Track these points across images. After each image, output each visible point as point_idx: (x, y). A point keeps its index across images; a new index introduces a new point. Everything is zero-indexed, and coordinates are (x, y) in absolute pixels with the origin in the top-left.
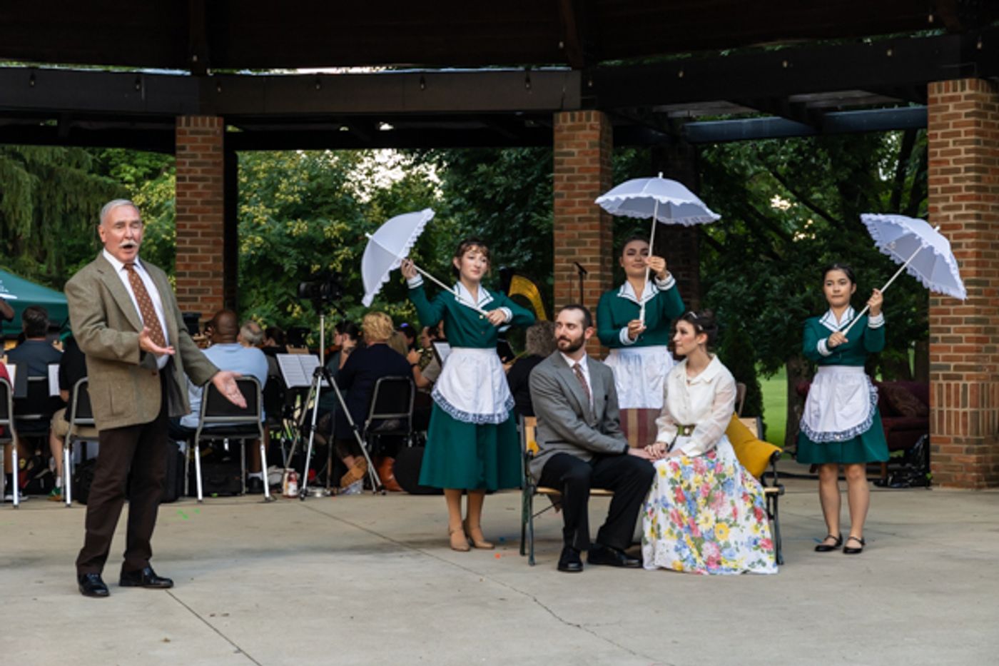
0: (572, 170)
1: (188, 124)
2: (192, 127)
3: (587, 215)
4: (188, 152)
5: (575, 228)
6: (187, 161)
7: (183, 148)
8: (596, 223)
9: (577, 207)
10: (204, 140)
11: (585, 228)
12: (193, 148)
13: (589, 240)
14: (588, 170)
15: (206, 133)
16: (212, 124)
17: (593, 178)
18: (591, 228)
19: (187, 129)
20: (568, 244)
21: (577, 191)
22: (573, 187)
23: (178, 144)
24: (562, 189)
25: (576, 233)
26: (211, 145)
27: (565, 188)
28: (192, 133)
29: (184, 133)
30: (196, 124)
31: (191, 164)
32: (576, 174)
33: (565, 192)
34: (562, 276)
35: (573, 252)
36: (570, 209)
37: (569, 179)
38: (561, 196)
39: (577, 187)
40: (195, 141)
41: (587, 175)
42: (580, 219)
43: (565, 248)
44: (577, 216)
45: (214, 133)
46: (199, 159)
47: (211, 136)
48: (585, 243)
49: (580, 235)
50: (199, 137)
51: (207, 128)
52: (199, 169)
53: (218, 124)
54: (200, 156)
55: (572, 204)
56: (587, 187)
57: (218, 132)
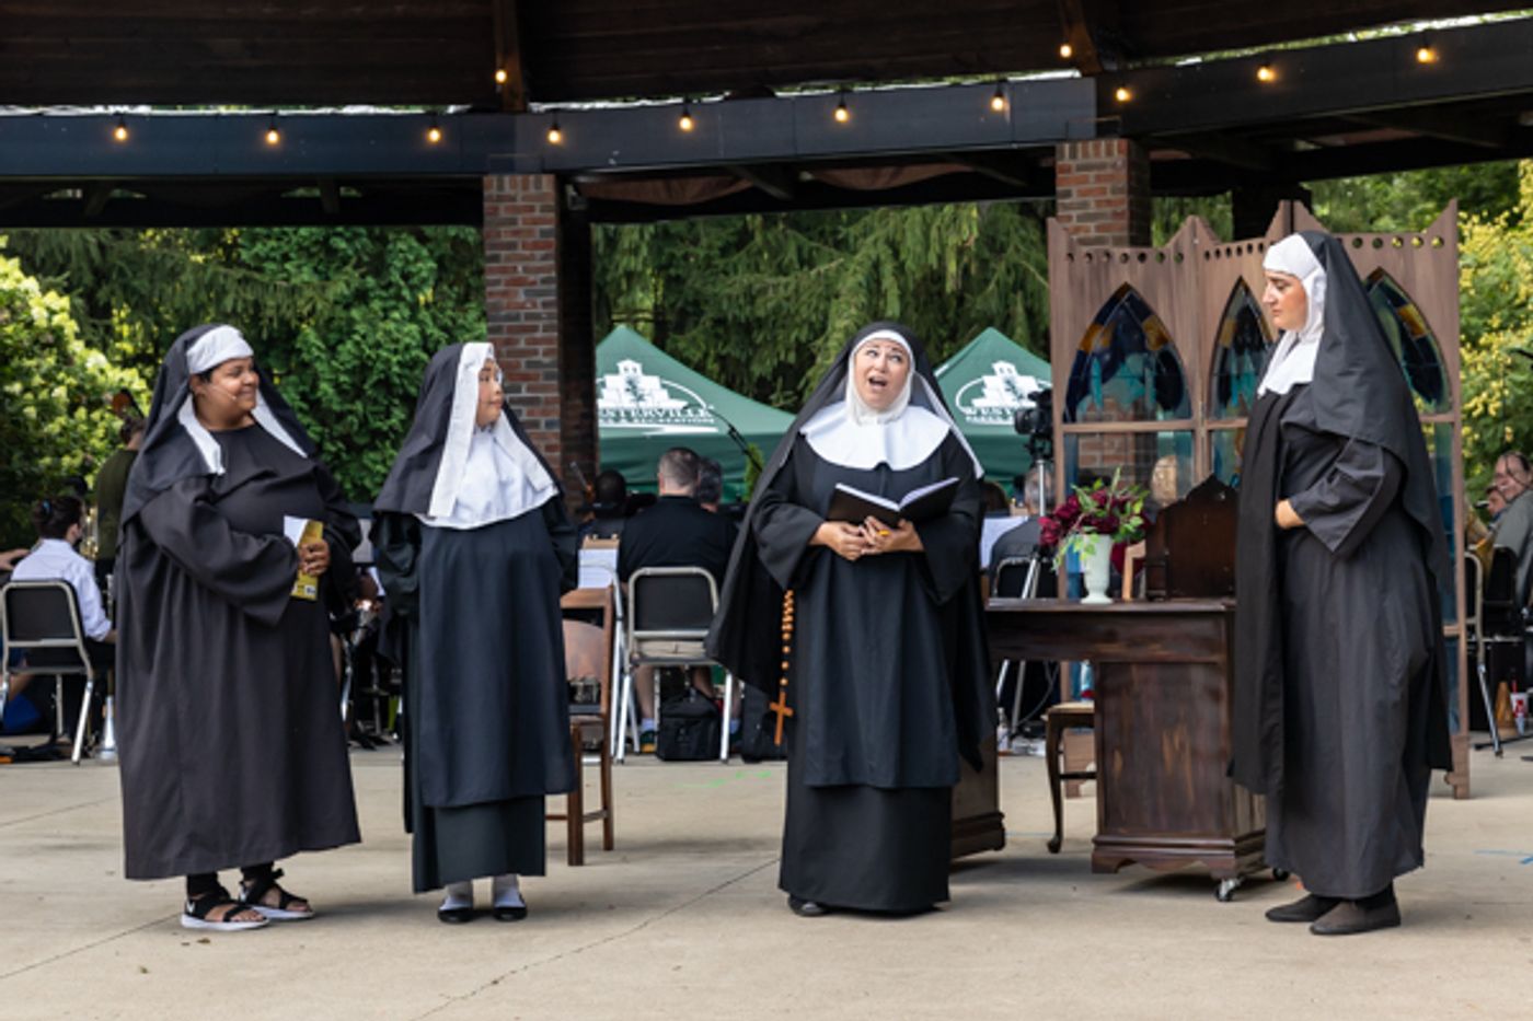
1: (1073, 155)
2: (1080, 160)
4: (1075, 199)
6: (1074, 213)
7: (1068, 194)
10: (1098, 179)
12: (1082, 193)
15: (1102, 166)
16: (1109, 153)
19: (1073, 163)
23: (1059, 188)
26: (1108, 186)
28: (1080, 168)
29: (1068, 170)
30: (1086, 155)
31: (1080, 218)
40: (1085, 180)
45: (1114, 166)
46: (1092, 209)
47: (1109, 171)
50: (1092, 174)
51: (1103, 158)
52: (1092, 225)
53: (1120, 152)
54: (1093, 204)
57: (1119, 163)
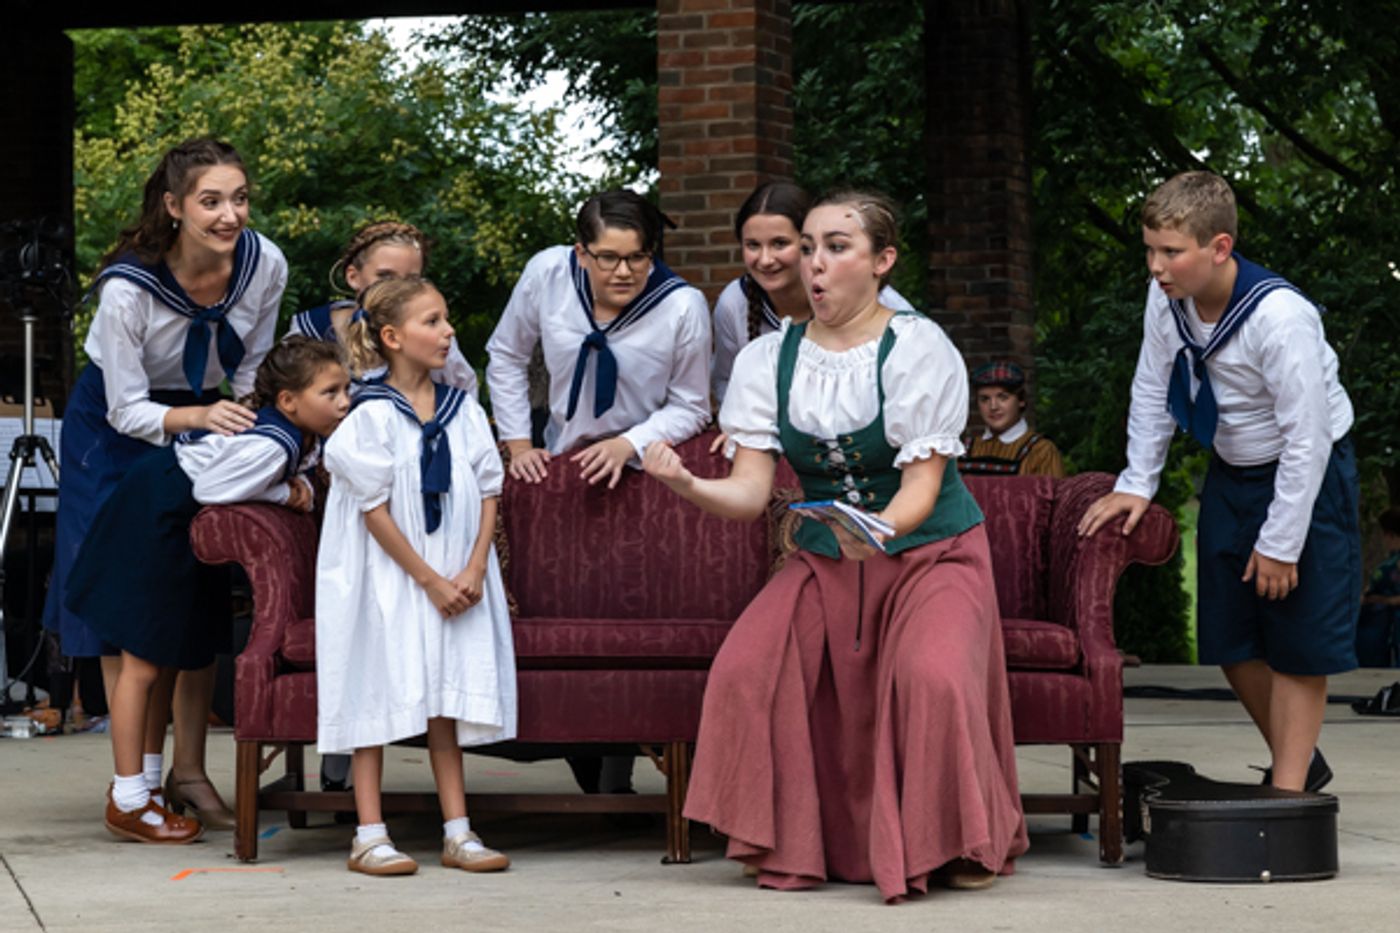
0: (696, 22)
3: (730, 119)
5: (701, 150)
8: (750, 137)
9: (708, 103)
11: (725, 150)
13: (733, 174)
14: (729, 20)
17: (741, 38)
18: (738, 146)
20: (689, 185)
21: (708, 68)
22: (698, 60)
24: (675, 63)
25: (706, 160)
27: (682, 61)
32: (705, 30)
33: (682, 70)
34: (677, 255)
35: (699, 203)
36: (695, 108)
37: (689, 42)
38: (673, 79)
39: (706, 59)
41: (727, 31)
42: (714, 130)
43: (682, 193)
44: (707, 122)
48: (725, 183)
49: (713, 162)
55: (698, 96)
56: (729, 58)
